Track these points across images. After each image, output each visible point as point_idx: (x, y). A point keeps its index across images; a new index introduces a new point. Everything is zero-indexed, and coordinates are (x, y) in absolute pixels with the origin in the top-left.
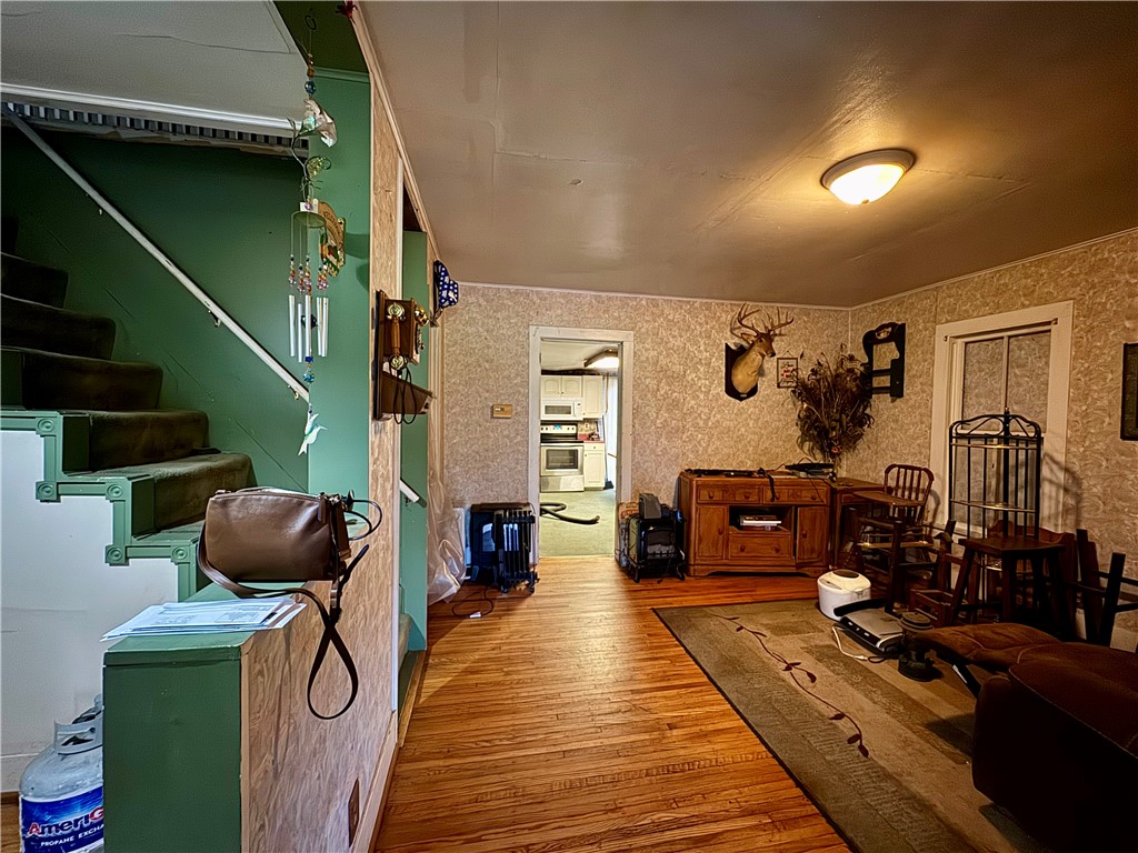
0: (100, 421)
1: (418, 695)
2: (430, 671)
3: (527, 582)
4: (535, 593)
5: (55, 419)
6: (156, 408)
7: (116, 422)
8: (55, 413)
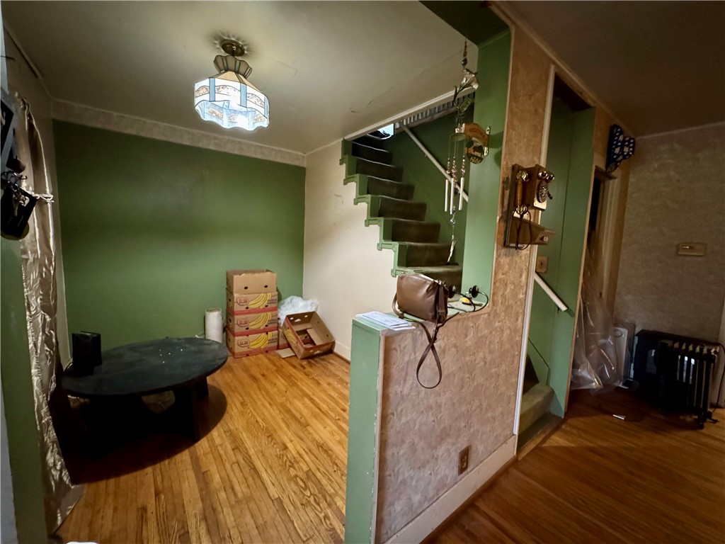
0: (411, 247)
1: (544, 441)
2: (559, 433)
3: (696, 417)
4: (704, 431)
5: (396, 244)
6: (436, 242)
7: (416, 247)
8: (397, 243)
